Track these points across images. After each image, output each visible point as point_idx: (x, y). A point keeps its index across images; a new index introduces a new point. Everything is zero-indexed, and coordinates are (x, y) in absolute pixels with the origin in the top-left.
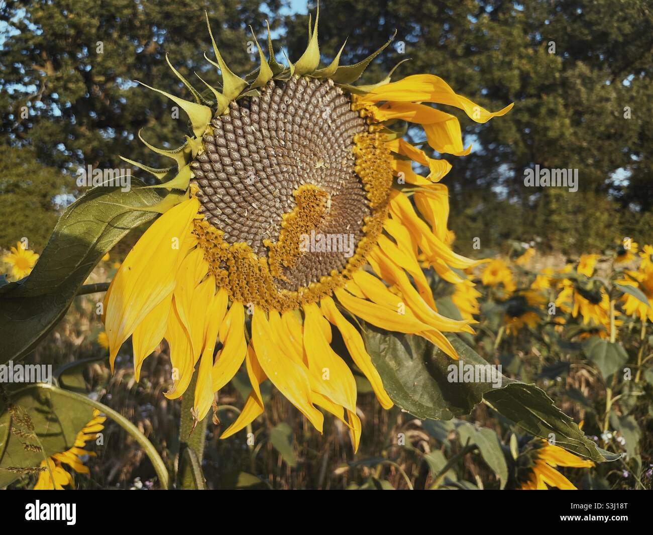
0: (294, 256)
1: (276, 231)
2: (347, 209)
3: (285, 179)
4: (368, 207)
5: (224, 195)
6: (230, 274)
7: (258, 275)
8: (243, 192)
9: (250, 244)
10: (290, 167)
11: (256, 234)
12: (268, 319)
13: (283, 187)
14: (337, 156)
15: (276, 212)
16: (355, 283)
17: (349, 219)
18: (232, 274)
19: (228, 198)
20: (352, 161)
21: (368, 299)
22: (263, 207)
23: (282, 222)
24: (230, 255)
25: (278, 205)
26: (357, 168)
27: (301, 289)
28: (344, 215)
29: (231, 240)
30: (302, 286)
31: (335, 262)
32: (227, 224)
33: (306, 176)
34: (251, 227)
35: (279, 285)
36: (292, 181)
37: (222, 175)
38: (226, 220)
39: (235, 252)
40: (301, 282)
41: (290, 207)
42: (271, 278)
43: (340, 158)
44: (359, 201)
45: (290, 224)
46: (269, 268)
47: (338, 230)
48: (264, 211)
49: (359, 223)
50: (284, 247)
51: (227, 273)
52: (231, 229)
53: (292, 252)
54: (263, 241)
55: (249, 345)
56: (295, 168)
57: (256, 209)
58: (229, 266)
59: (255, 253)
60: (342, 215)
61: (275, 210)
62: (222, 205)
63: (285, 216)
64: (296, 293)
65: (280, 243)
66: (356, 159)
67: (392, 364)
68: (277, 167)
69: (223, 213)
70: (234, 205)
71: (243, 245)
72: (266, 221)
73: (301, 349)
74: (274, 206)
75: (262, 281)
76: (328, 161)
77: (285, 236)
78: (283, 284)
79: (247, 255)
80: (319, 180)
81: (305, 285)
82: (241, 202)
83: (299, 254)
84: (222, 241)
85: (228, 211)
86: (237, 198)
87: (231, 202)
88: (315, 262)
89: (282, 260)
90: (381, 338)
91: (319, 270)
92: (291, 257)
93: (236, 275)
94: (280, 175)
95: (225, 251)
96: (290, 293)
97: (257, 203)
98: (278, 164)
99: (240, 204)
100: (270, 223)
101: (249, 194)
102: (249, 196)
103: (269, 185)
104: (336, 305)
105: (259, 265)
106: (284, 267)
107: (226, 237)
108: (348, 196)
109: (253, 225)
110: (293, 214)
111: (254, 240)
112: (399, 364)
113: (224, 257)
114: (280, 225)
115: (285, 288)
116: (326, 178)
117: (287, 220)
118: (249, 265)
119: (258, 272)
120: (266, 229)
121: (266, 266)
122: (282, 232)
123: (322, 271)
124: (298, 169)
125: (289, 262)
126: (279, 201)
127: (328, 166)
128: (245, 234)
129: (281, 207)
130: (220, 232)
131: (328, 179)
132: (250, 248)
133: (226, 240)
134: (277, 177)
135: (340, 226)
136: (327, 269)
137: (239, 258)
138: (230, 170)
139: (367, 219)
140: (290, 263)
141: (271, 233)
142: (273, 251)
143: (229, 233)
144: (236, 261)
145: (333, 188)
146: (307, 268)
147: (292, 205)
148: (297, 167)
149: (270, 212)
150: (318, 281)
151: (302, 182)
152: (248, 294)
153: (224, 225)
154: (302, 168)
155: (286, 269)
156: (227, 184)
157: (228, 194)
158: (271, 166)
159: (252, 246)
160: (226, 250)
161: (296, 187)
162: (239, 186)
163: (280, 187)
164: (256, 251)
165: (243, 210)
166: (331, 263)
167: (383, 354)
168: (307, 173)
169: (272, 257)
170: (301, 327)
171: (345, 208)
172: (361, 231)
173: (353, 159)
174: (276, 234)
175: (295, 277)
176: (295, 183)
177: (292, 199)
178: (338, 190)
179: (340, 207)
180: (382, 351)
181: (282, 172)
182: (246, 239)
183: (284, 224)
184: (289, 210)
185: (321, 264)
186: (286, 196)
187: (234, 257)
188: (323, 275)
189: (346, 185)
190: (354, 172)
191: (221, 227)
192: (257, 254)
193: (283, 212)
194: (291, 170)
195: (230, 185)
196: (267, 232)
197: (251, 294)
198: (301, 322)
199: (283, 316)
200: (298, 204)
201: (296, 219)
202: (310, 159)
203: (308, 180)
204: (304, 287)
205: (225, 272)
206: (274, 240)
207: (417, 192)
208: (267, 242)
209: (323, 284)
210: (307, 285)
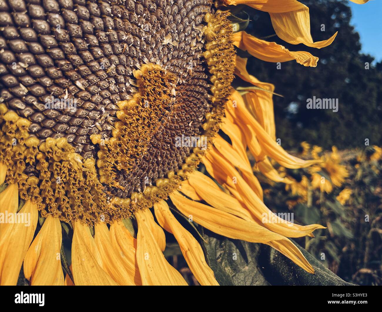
0: (132, 156)
1: (108, 123)
2: (191, 102)
3: (124, 53)
4: (209, 102)
5: (31, 65)
6: (41, 181)
7: (82, 184)
8: (63, 63)
9: (72, 140)
10: (131, 36)
11: (80, 127)
12: (93, 235)
13: (121, 63)
14: (186, 34)
15: (109, 98)
16: (189, 184)
17: (191, 114)
18: (44, 183)
19: (37, 70)
20: (201, 45)
21: (203, 202)
22: (91, 89)
23: (118, 112)
24: (40, 156)
25: (113, 87)
26: (207, 54)
27: (135, 195)
28: (187, 109)
29: (43, 134)
30: (136, 191)
31: (173, 162)
32: (37, 111)
33: (150, 52)
34: (74, 116)
35: (109, 193)
36: (133, 57)
37: (29, 33)
38: (35, 103)
39: (49, 152)
40: (135, 187)
41: (129, 93)
42: (100, 186)
43: (190, 38)
44: (203, 94)
45: (129, 114)
46: (98, 172)
47: (180, 126)
48: (93, 94)
49: (200, 119)
50: (120, 145)
51: (37, 180)
52: (43, 117)
53: (130, 152)
54: (91, 137)
55: (67, 275)
56: (137, 38)
57: (81, 90)
58: (39, 171)
59: (78, 152)
60: (184, 109)
61: (108, 94)
62: (28, 79)
63: (122, 104)
64: (128, 201)
65: (113, 140)
66: (206, 42)
67: (228, 270)
68: (114, 33)
69: (30, 93)
70: (47, 81)
71: (62, 141)
72: (95, 109)
73: (133, 267)
74: (108, 89)
75: (87, 191)
76: (177, 39)
77: (121, 130)
78: (115, 192)
79: (65, 155)
80: (165, 61)
81: (139, 190)
82: (59, 78)
83: (138, 154)
84: (27, 135)
85: (39, 90)
86: (52, 71)
87: (42, 76)
88: (153, 163)
89: (117, 162)
90: (217, 243)
91: (156, 173)
92: (127, 158)
93: (50, 183)
94: (117, 45)
95: (31, 150)
96: (122, 201)
97: (84, 81)
98: (116, 29)
99: (57, 81)
100: (101, 112)
101: (71, 66)
102: (71, 70)
103: (101, 57)
104: (170, 209)
105: (84, 169)
106: (118, 170)
107: (35, 129)
108: (193, 87)
109: (76, 113)
110: (133, 102)
111: (77, 135)
112: (235, 269)
113: (31, 158)
114: (115, 116)
115: (116, 196)
116: (173, 61)
117: (126, 109)
118: (70, 170)
119: (82, 179)
120: (95, 120)
121: (94, 170)
122: (117, 125)
123: (159, 172)
124: (141, 41)
125: (124, 163)
126: (114, 82)
127: (176, 44)
128: (65, 126)
129: (117, 91)
130: (25, 122)
131: (175, 62)
132: (71, 146)
133: (35, 133)
134: (113, 47)
135: (182, 122)
136: (164, 171)
137: (54, 161)
138: (43, 25)
139: (209, 115)
140: (126, 166)
141: (102, 126)
142: (104, 150)
143: (39, 123)
144: (50, 166)
145: (179, 75)
146: (144, 171)
147: (132, 90)
148: (140, 39)
149: (102, 96)
150: (154, 184)
151: (146, 60)
152: (67, 208)
153: (32, 111)
154: (146, 41)
155: (120, 173)
156: (36, 47)
157: (38, 63)
158: (106, 29)
159: (74, 144)
160: (34, 148)
161: (138, 65)
162: (56, 52)
163: (117, 62)
164: (80, 150)
165: (62, 90)
166: (169, 164)
167: (219, 260)
168: (152, 48)
169: (103, 158)
170: (133, 238)
171: (188, 101)
172: (201, 129)
173: (203, 42)
174: (109, 128)
175: (129, 181)
176: (136, 60)
177: (131, 82)
178: (184, 78)
179: (184, 99)
180: (218, 258)
181: (121, 41)
182: (65, 133)
183: (120, 114)
184: (128, 97)
185: (158, 165)
186: (125, 76)
187: (47, 159)
188: (159, 178)
189: (193, 73)
190: (202, 58)
191: (26, 113)
192: (82, 154)
193: (119, 99)
194: (132, 40)
195: (41, 50)
196: (97, 124)
197: (72, 206)
198: (133, 233)
199: (111, 227)
200: (141, 89)
201: (137, 107)
202: (157, 31)
203: (153, 60)
204: (138, 192)
205: (33, 180)
206: (105, 135)
207: (251, 91)
208: (96, 138)
209: (158, 188)
210: (142, 190)
